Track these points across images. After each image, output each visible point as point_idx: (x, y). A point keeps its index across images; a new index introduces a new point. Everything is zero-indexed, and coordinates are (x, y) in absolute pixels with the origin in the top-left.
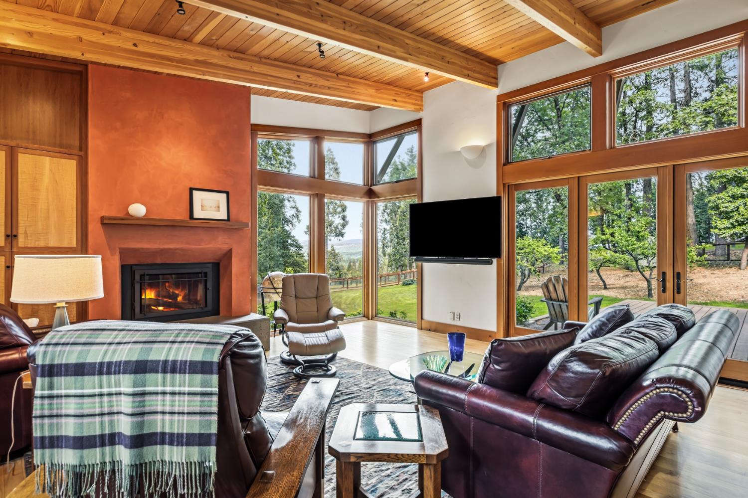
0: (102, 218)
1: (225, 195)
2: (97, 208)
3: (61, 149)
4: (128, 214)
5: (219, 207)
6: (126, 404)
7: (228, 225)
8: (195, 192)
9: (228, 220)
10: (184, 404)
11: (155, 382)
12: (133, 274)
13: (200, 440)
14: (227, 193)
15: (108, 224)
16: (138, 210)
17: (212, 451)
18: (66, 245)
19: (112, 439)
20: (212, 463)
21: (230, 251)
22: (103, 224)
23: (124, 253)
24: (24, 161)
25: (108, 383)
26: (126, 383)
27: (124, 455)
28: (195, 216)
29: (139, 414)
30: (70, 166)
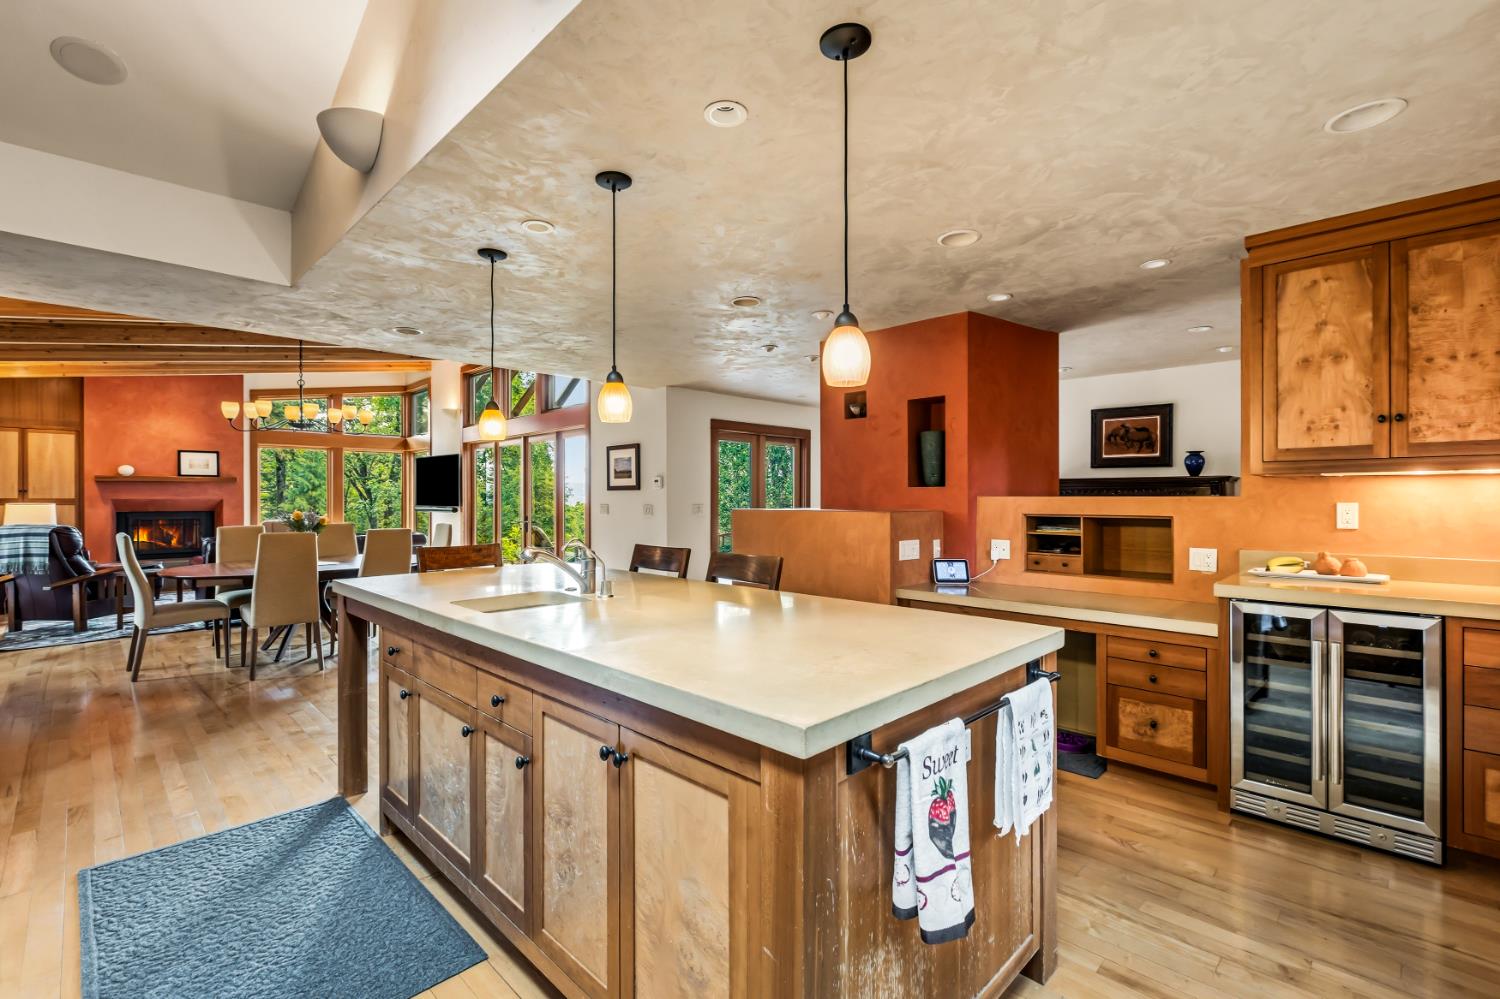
0: (96, 477)
1: (215, 455)
2: (92, 469)
3: (63, 426)
4: (118, 474)
5: (208, 465)
6: (22, 545)
7: (219, 479)
8: (182, 454)
9: (218, 475)
10: (39, 545)
11: (31, 539)
12: (127, 520)
13: (43, 555)
14: (217, 453)
15: (102, 482)
16: (127, 470)
17: (47, 559)
18: (67, 497)
19: (17, 556)
20: (47, 562)
21: (222, 501)
22: (97, 482)
23: (116, 503)
24: (33, 438)
25: (17, 539)
26: (21, 539)
27: (21, 559)
28: (183, 473)
29: (26, 548)
30: (68, 440)
